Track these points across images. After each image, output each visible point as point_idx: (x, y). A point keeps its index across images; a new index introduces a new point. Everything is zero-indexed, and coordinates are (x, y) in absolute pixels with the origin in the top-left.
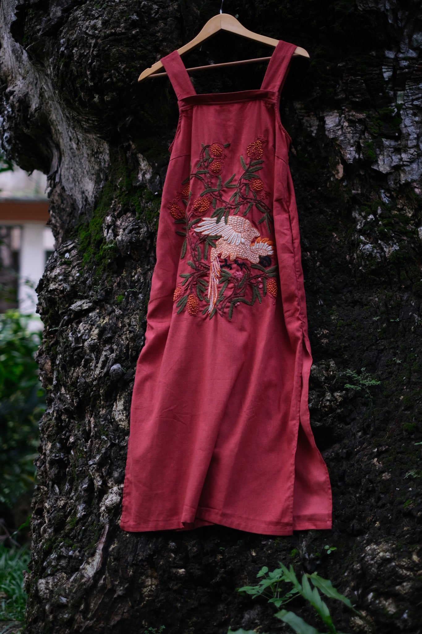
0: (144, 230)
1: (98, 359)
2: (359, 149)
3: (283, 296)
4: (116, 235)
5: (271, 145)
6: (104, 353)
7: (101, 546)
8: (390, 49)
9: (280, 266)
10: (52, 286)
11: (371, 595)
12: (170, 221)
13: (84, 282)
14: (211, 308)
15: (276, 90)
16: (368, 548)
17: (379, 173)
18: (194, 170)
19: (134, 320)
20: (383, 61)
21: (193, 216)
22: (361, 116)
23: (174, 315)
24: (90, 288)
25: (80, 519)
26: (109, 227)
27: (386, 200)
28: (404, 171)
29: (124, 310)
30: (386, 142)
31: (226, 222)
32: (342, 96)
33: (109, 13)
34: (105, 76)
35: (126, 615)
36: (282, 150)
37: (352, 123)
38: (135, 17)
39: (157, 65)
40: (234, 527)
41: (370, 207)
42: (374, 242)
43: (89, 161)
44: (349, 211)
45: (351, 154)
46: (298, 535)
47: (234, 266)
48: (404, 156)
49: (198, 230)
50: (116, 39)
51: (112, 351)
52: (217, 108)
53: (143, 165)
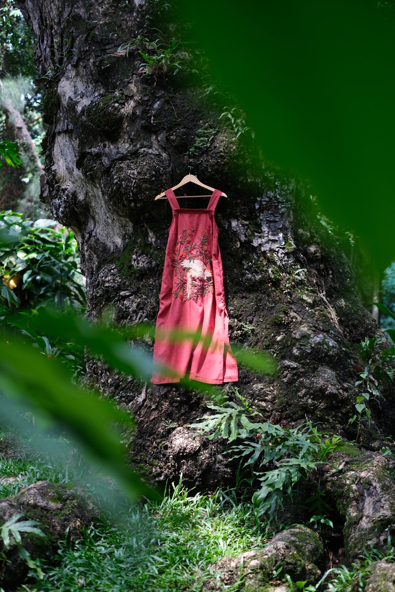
0: (154, 263)
1: (137, 316)
2: (246, 236)
3: (216, 293)
4: (138, 264)
5: (211, 232)
6: (140, 314)
7: (144, 390)
8: (259, 197)
9: (215, 281)
10: (107, 285)
11: (256, 401)
12: (170, 260)
13: (124, 283)
14: (188, 297)
15: (214, 209)
16: (254, 386)
17: (254, 246)
18: (179, 240)
19: (153, 300)
20: (255, 201)
21: (180, 259)
22: (247, 223)
23: (173, 299)
24: (128, 286)
25: (130, 381)
26: (135, 260)
27: (256, 257)
28: (263, 246)
29: (147, 296)
30: (256, 234)
31: (193, 262)
32: (239, 214)
33: (141, 169)
34: (139, 196)
35: (156, 416)
36: (216, 234)
37: (243, 225)
38: (154, 173)
39: (163, 194)
40: (200, 381)
41: (249, 259)
42: (252, 273)
43: (120, 229)
44: (241, 261)
45: (243, 238)
46: (224, 384)
47: (198, 280)
48: (263, 240)
49: (182, 265)
50: (145, 181)
51: (143, 313)
52: (189, 215)
53: (151, 234)
